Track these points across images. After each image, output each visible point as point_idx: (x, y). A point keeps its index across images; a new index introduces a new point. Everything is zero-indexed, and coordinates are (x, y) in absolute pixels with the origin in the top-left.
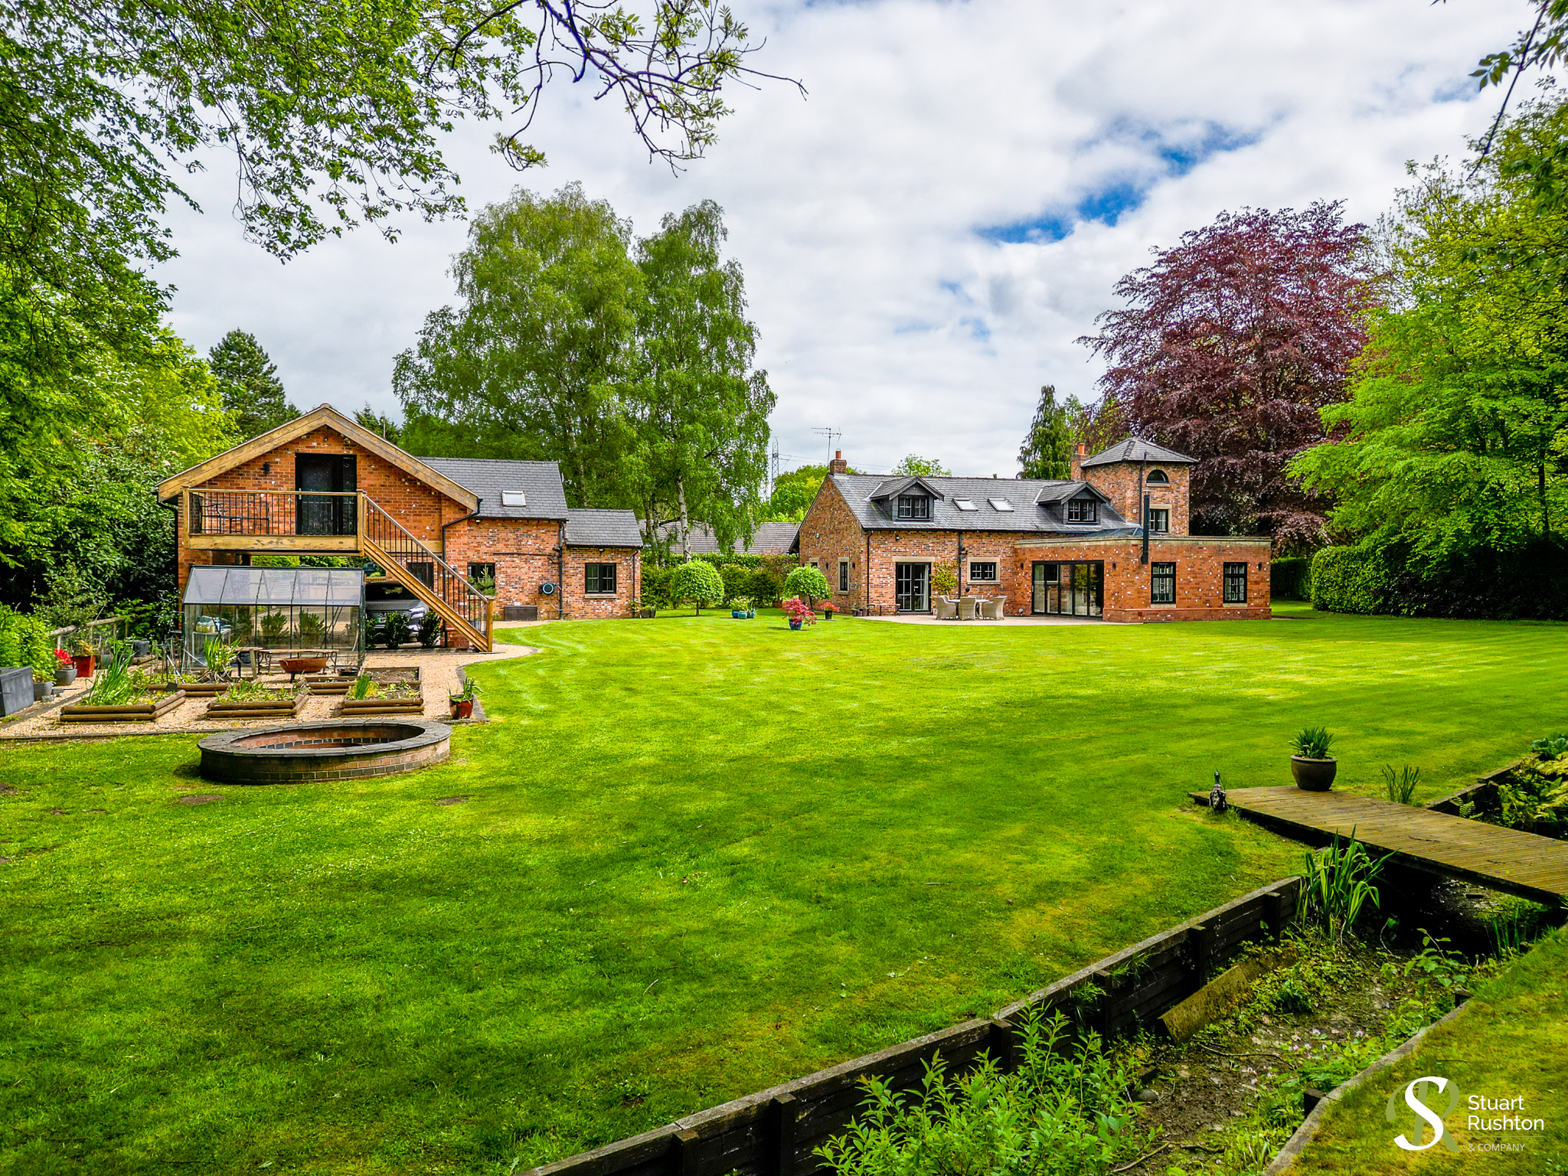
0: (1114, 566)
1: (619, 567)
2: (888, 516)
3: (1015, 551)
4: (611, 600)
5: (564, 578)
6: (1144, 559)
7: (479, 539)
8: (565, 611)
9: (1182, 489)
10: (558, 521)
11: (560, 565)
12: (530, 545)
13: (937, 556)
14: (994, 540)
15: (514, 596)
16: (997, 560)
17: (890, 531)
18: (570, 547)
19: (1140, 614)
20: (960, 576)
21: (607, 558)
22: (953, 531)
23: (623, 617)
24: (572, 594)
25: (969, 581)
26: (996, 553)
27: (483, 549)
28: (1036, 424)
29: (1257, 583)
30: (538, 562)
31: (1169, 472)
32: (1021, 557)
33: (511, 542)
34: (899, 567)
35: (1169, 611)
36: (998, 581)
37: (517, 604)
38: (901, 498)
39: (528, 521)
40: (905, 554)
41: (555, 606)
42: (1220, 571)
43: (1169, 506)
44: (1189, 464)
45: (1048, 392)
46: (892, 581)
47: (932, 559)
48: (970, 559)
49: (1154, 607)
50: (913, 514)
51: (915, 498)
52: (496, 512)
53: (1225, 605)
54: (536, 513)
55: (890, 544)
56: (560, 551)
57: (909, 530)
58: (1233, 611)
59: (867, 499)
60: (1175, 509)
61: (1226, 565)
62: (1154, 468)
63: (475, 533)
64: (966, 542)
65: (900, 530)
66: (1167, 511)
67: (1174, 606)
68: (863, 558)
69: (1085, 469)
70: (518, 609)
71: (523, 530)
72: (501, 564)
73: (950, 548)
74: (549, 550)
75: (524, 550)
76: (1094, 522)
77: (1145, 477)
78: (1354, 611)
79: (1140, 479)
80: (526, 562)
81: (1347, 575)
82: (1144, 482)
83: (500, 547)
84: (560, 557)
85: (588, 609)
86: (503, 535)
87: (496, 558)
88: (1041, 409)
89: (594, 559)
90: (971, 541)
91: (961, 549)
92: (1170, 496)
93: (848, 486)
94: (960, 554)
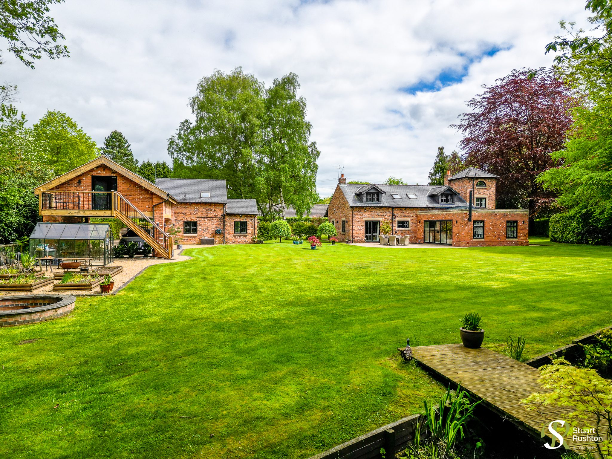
0: (457, 222)
1: (248, 223)
2: (361, 201)
3: (417, 216)
4: (245, 236)
5: (225, 227)
6: (470, 219)
7: (191, 211)
8: (226, 240)
9: (492, 189)
10: (223, 204)
11: (224, 222)
12: (211, 213)
13: (383, 218)
14: (408, 211)
15: (205, 234)
16: (409, 219)
17: (362, 207)
18: (228, 214)
19: (468, 243)
20: (393, 226)
21: (243, 219)
22: (390, 207)
23: (249, 243)
24: (229, 234)
25: (397, 229)
26: (409, 217)
27: (192, 215)
28: (436, 163)
29: (522, 230)
30: (215, 221)
31: (487, 182)
32: (420, 218)
33: (204, 212)
34: (366, 223)
35: (481, 242)
36: (409, 228)
37: (206, 238)
38: (367, 193)
39: (210, 204)
40: (369, 217)
41: (222, 239)
42: (505, 225)
43: (486, 196)
44: (496, 178)
45: (441, 149)
46: (363, 229)
47: (381, 219)
48: (397, 219)
49: (474, 240)
50: (372, 200)
51: (373, 194)
52: (198, 200)
53: (507, 239)
54: (214, 201)
55: (362, 213)
56: (224, 216)
57: (370, 207)
58: (511, 242)
59: (354, 194)
60: (489, 198)
61: (508, 222)
62: (479, 180)
63: (189, 209)
64: (395, 212)
65: (366, 207)
66: (485, 198)
67: (483, 240)
68: (351, 219)
69: (450, 181)
70: (206, 240)
71: (208, 207)
72: (200, 222)
73: (389, 215)
74: (219, 216)
75: (209, 216)
76: (453, 203)
77: (475, 184)
78: (568, 242)
79: (473, 185)
80: (210, 221)
81: (565, 226)
82: (475, 186)
83: (200, 215)
84: (224, 218)
85: (235, 240)
86: (200, 210)
87: (198, 219)
88: (438, 156)
89: (238, 219)
90: (398, 212)
91: (393, 215)
92: (486, 192)
93: (346, 189)
94: (393, 217)
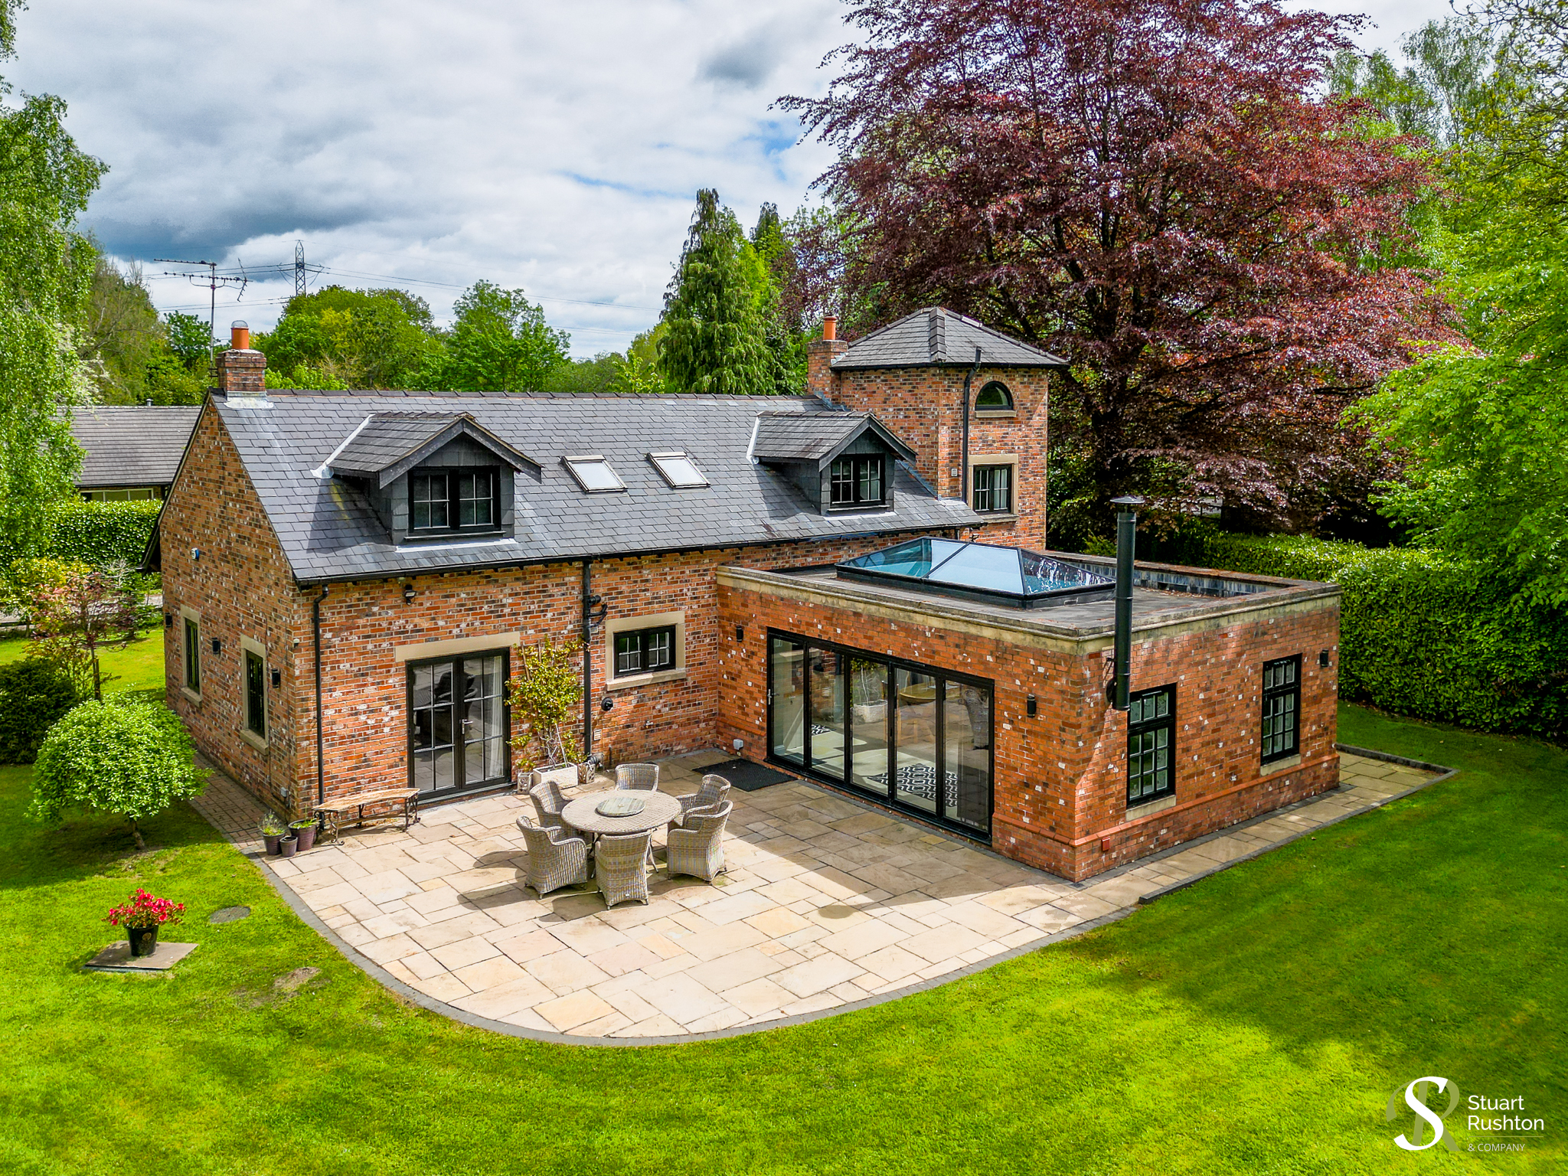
0: (1032, 708)
2: (377, 527)
3: (721, 592)
6: (1116, 692)
9: (1036, 420)
13: (526, 629)
14: (671, 569)
16: (677, 618)
17: (383, 579)
19: (1104, 846)
20: (587, 671)
22: (570, 560)
25: (613, 682)
26: (674, 601)
28: (688, 257)
29: (1316, 700)
31: (1017, 386)
32: (735, 608)
34: (417, 676)
35: (1160, 819)
38: (418, 476)
40: (432, 634)
42: (1255, 687)
43: (1012, 458)
44: (1047, 367)
45: (709, 199)
46: (395, 717)
47: (511, 639)
48: (614, 625)
49: (1132, 817)
50: (453, 523)
51: (458, 476)
53: (1264, 772)
55: (387, 612)
57: (438, 573)
58: (1279, 779)
60: (1024, 464)
61: (1268, 665)
62: (988, 378)
64: (601, 584)
65: (414, 575)
66: (1009, 468)
67: (1171, 803)
68: (301, 664)
69: (838, 371)
73: (560, 604)
76: (882, 502)
77: (973, 398)
79: (965, 403)
82: (972, 408)
88: (696, 229)
90: (613, 579)
91: (588, 602)
92: (1015, 434)
93: (268, 432)
94: (586, 616)
